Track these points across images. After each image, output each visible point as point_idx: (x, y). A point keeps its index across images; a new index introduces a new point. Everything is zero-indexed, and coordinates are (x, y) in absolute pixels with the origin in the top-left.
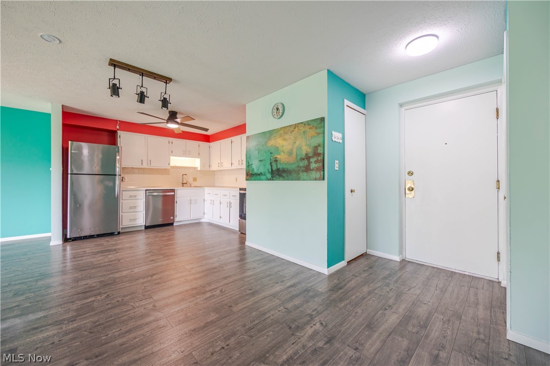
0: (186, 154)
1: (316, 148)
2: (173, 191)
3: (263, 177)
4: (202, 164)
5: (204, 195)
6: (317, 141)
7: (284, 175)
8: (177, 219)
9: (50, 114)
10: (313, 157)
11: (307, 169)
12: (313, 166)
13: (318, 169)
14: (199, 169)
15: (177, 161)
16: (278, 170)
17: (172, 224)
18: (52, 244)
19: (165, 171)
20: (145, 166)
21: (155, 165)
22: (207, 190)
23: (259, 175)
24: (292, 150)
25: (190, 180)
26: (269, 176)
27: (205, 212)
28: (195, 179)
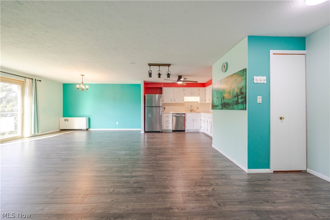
0: (192, 95)
1: (241, 89)
2: (185, 114)
3: (218, 108)
4: (201, 100)
5: (201, 117)
6: (242, 84)
7: (227, 106)
8: (186, 129)
9: (140, 84)
10: (239, 95)
11: (237, 103)
12: (240, 101)
13: (242, 103)
14: (199, 103)
15: (188, 99)
16: (224, 103)
17: (184, 131)
18: (141, 132)
19: (182, 104)
20: (173, 102)
21: (177, 101)
22: (202, 114)
23: (217, 106)
24: (230, 91)
25: (195, 108)
26: (221, 107)
27: (202, 126)
28: (198, 108)
